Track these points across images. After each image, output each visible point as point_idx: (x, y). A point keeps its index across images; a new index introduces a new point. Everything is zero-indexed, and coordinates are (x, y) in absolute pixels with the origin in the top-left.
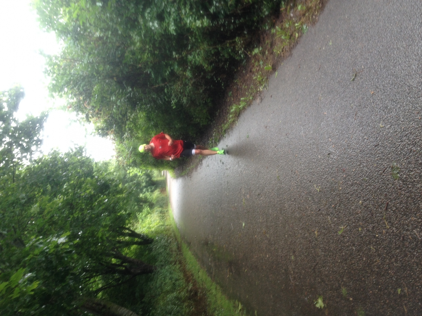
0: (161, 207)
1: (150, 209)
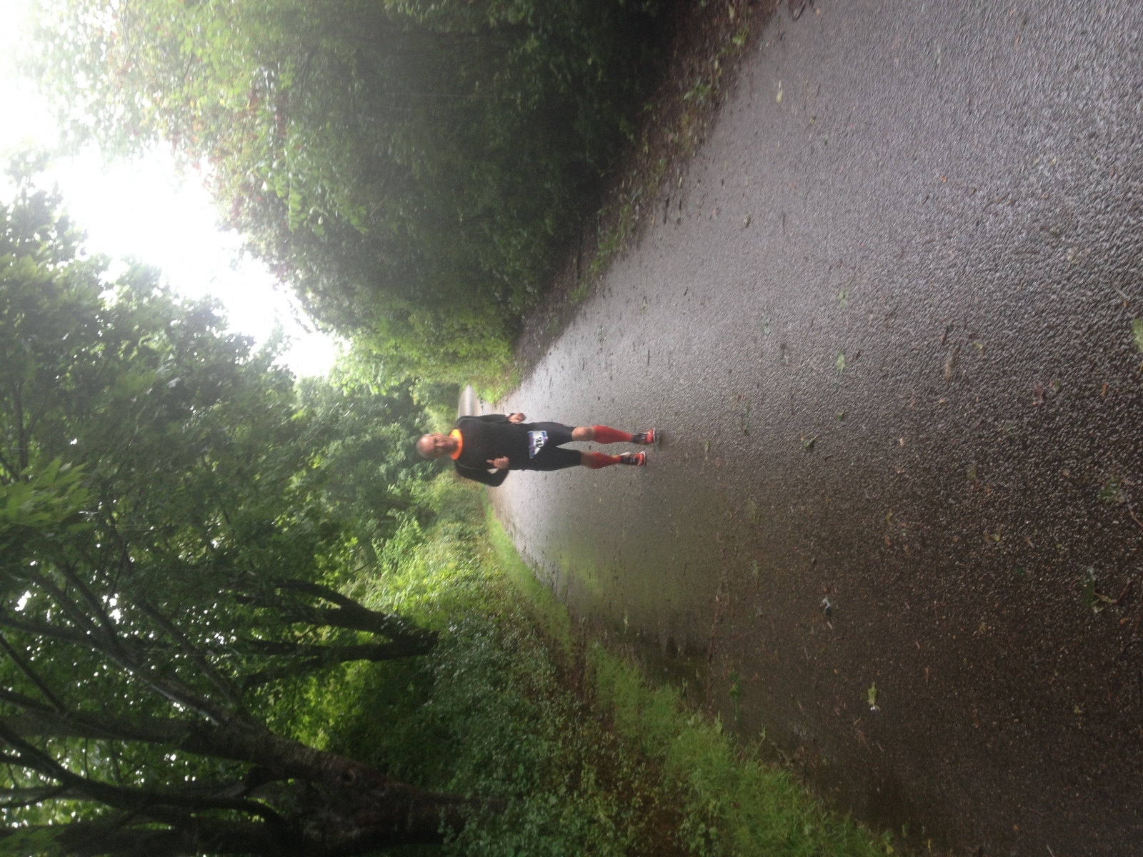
0: (460, 519)
1: (420, 525)
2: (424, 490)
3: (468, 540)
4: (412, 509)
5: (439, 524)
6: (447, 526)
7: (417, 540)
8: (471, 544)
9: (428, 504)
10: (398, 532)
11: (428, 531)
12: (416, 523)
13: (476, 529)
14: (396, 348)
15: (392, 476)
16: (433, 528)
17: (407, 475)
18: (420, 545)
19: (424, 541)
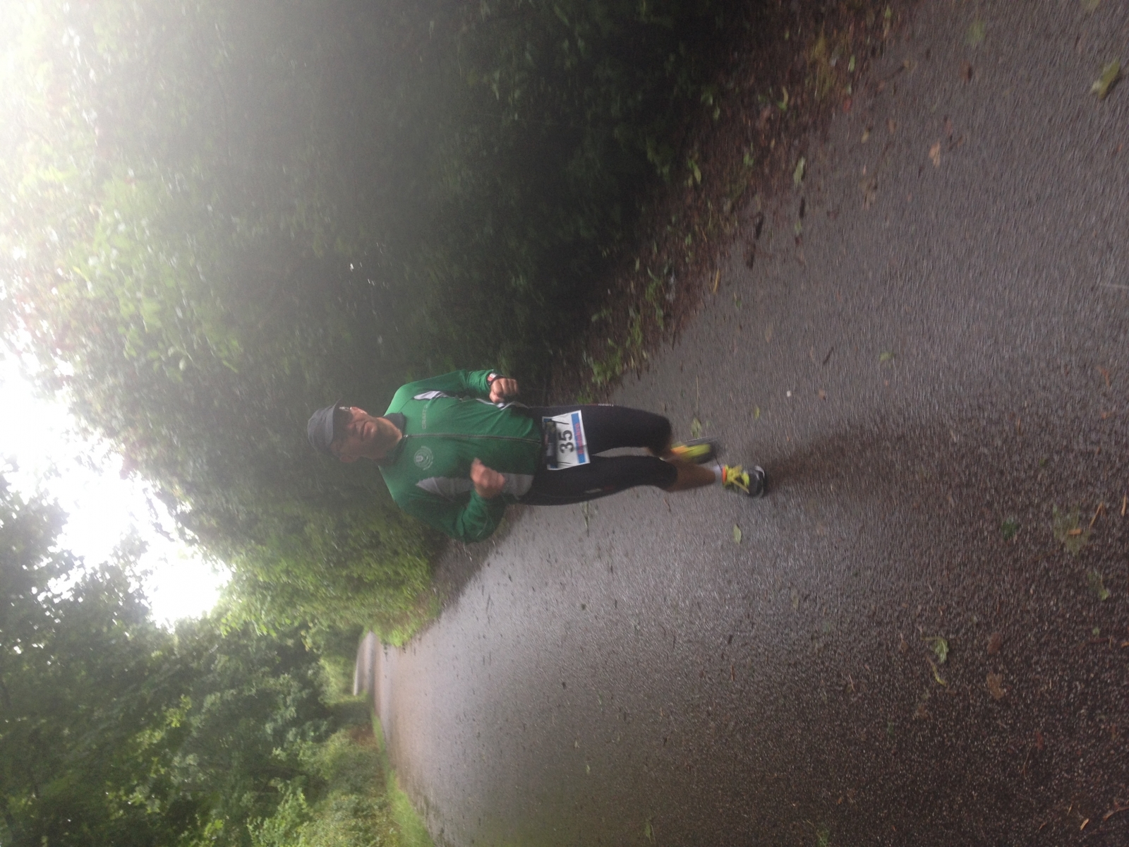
0: (356, 789)
1: (307, 799)
2: (314, 754)
3: (366, 817)
4: (299, 779)
5: (330, 796)
6: (340, 799)
7: (303, 817)
8: (370, 822)
9: (318, 771)
10: (279, 808)
11: (317, 806)
12: (302, 796)
13: (374, 802)
14: (288, 572)
15: (279, 736)
16: (323, 802)
17: (296, 736)
18: (305, 824)
19: (311, 819)
